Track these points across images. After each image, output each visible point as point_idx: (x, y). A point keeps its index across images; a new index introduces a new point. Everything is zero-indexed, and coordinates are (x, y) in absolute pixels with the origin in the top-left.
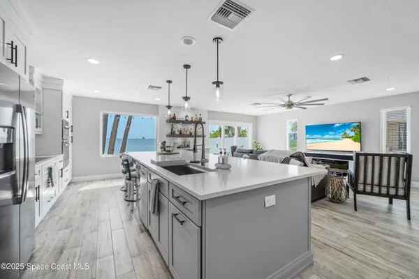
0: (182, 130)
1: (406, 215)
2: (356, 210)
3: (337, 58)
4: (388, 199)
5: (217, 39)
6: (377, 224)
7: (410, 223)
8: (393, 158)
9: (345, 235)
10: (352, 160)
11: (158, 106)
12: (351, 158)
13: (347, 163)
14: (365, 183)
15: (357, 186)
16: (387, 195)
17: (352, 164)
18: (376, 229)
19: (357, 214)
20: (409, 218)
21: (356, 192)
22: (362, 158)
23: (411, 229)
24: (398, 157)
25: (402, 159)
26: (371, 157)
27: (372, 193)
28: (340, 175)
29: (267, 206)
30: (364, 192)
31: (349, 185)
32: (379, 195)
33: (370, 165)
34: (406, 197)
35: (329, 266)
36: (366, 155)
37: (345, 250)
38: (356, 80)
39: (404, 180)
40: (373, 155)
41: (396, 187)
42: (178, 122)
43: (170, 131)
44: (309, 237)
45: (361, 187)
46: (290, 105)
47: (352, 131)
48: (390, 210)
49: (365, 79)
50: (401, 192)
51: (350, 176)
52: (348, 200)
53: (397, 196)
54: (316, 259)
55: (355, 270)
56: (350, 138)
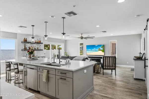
0: (31, 47)
1: (115, 74)
2: (103, 75)
3: (98, 26)
4: (111, 70)
5: (64, 18)
6: (108, 78)
7: (116, 76)
8: (112, 58)
9: (101, 82)
10: (102, 58)
11: (17, 34)
12: (101, 58)
13: (100, 60)
14: (105, 66)
15: (103, 67)
16: (111, 69)
17: (102, 60)
18: (108, 79)
19: (104, 76)
20: (116, 75)
21: (103, 69)
22: (105, 58)
23: (116, 77)
24: (113, 57)
25: (114, 58)
26: (107, 58)
27: (107, 69)
28: (99, 64)
29: (85, 73)
30: (105, 69)
31: (101, 67)
32: (109, 69)
33: (107, 60)
34: (115, 69)
35: (98, 89)
36: (106, 57)
37: (101, 85)
38: (103, 32)
39: (114, 64)
40: (107, 57)
41: (113, 66)
42: (29, 43)
43: (24, 48)
44: (93, 84)
45: (104, 67)
46: (82, 38)
47: (102, 47)
48: (112, 73)
49: (105, 32)
50: (114, 68)
51: (102, 64)
52: (101, 72)
53: (113, 69)
54: (95, 88)
55: (104, 88)
56: (101, 50)
